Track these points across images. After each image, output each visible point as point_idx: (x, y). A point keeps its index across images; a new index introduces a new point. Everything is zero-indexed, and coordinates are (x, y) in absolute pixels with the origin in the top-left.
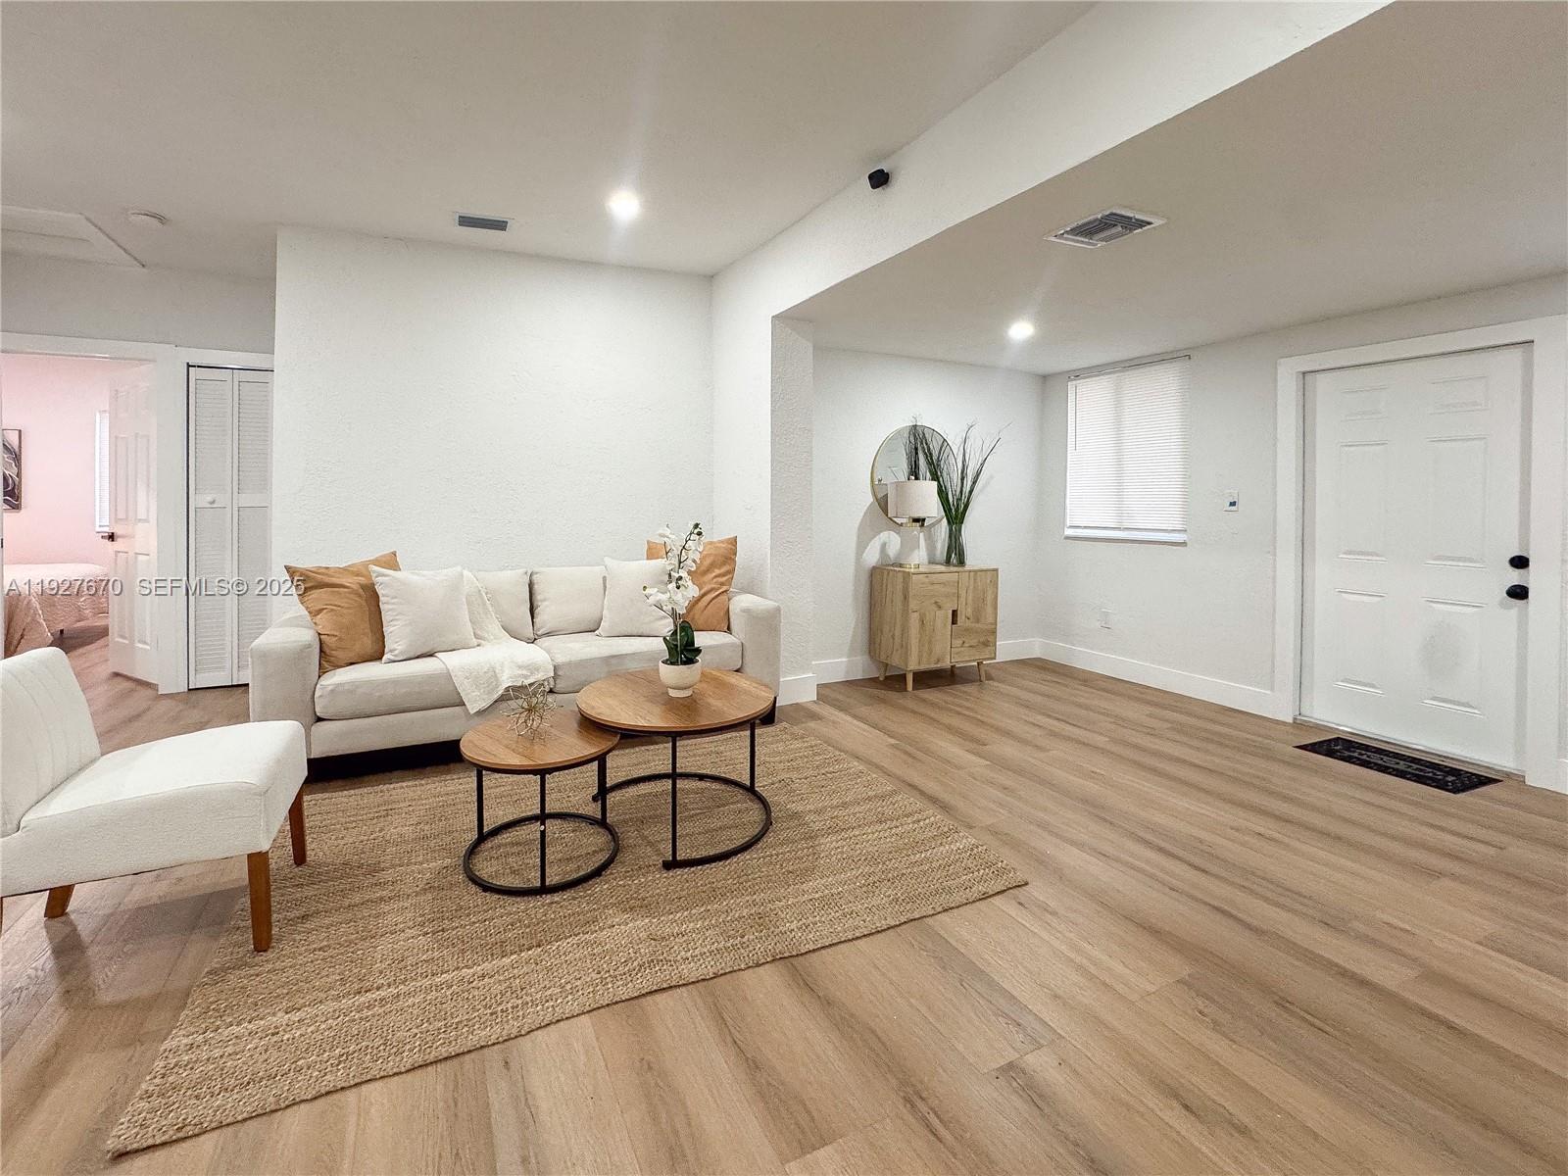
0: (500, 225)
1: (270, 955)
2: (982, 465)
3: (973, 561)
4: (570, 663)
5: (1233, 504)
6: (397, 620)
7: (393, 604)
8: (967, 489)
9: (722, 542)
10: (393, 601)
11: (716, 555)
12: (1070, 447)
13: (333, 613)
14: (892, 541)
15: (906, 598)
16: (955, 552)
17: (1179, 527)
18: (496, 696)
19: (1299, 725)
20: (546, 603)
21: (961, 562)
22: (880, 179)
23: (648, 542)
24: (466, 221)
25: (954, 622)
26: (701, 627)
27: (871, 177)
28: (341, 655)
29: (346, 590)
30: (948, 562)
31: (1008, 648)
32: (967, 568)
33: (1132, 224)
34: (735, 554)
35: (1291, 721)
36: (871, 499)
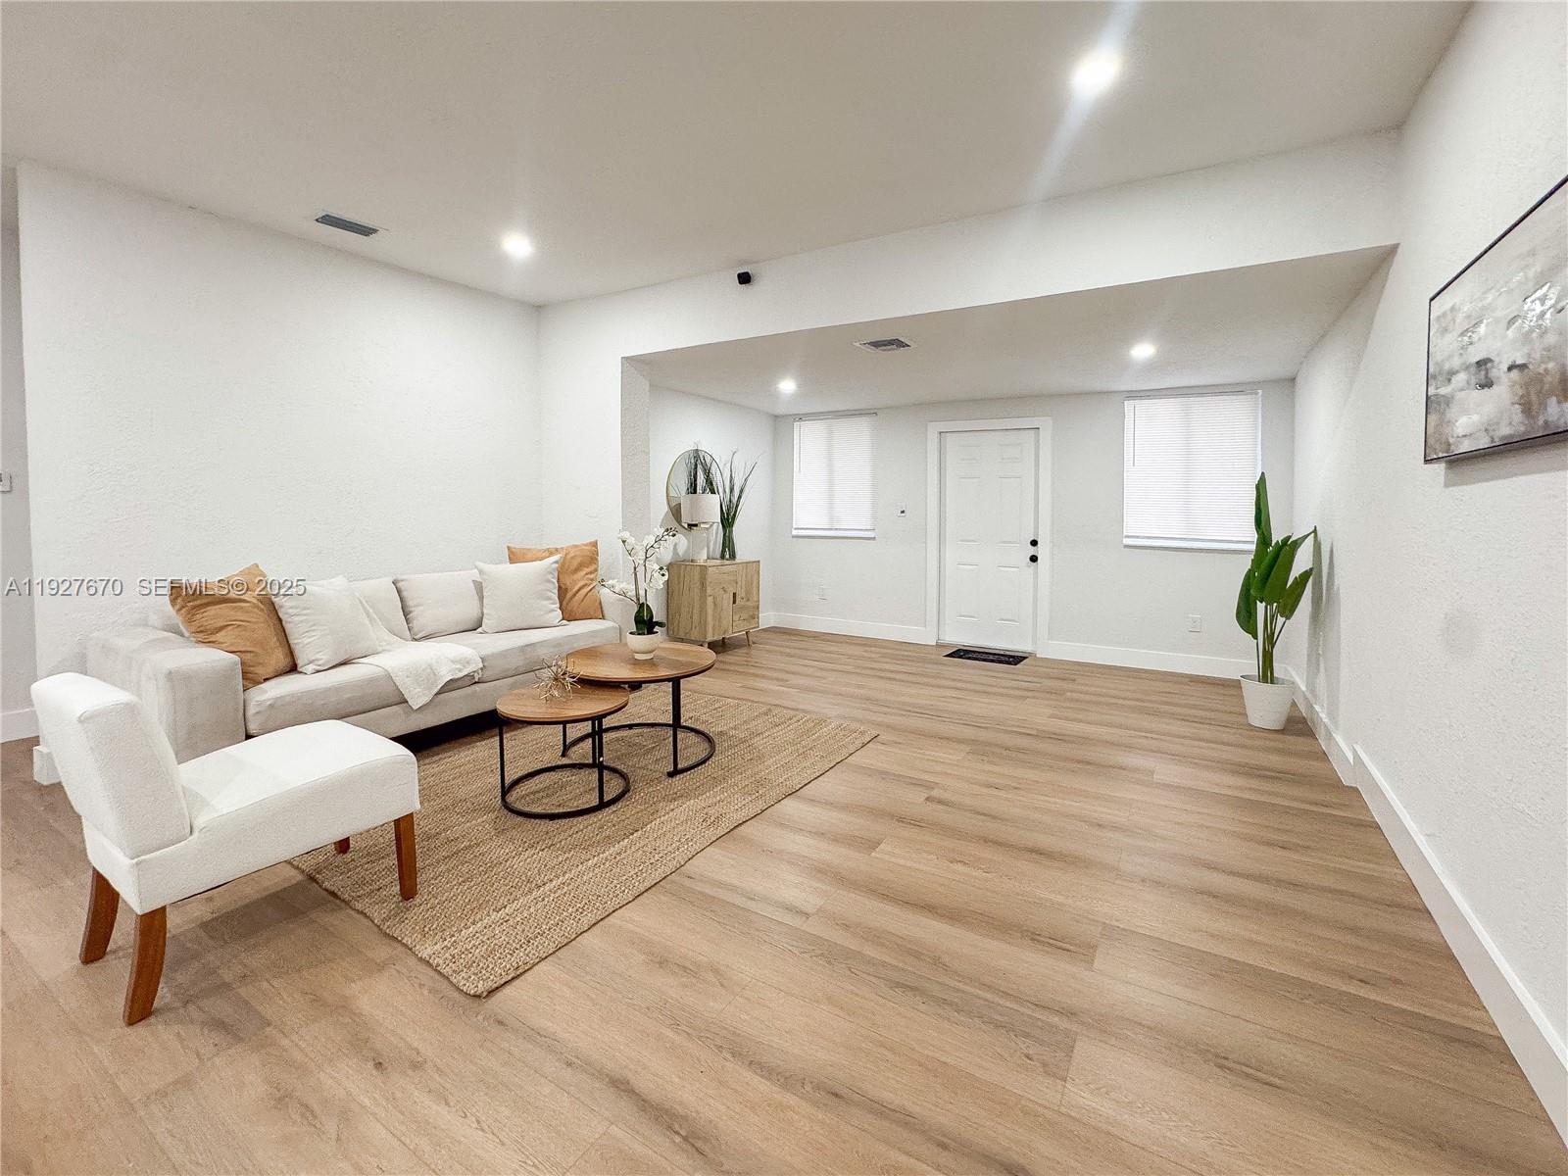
0: (366, 231)
1: (418, 900)
2: (746, 480)
3: (742, 554)
4: (493, 655)
5: (903, 512)
6: (314, 630)
7: (305, 615)
8: (735, 501)
9: (586, 545)
10: (305, 612)
11: (583, 556)
12: (796, 469)
13: (239, 629)
14: (682, 541)
15: (703, 585)
16: (728, 547)
17: (869, 528)
18: (436, 690)
19: (939, 646)
20: (421, 608)
21: (733, 556)
22: (745, 279)
23: (509, 548)
24: (328, 220)
25: (734, 602)
26: (577, 617)
27: (739, 276)
28: (262, 671)
29: (248, 604)
30: (723, 557)
31: (768, 618)
32: (737, 560)
33: (900, 344)
34: (597, 555)
35: (934, 644)
36: (666, 509)
